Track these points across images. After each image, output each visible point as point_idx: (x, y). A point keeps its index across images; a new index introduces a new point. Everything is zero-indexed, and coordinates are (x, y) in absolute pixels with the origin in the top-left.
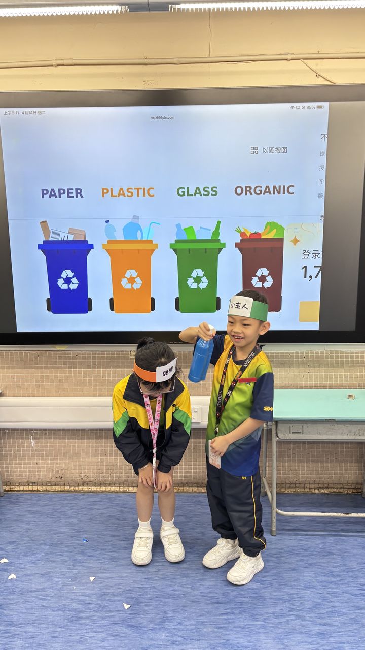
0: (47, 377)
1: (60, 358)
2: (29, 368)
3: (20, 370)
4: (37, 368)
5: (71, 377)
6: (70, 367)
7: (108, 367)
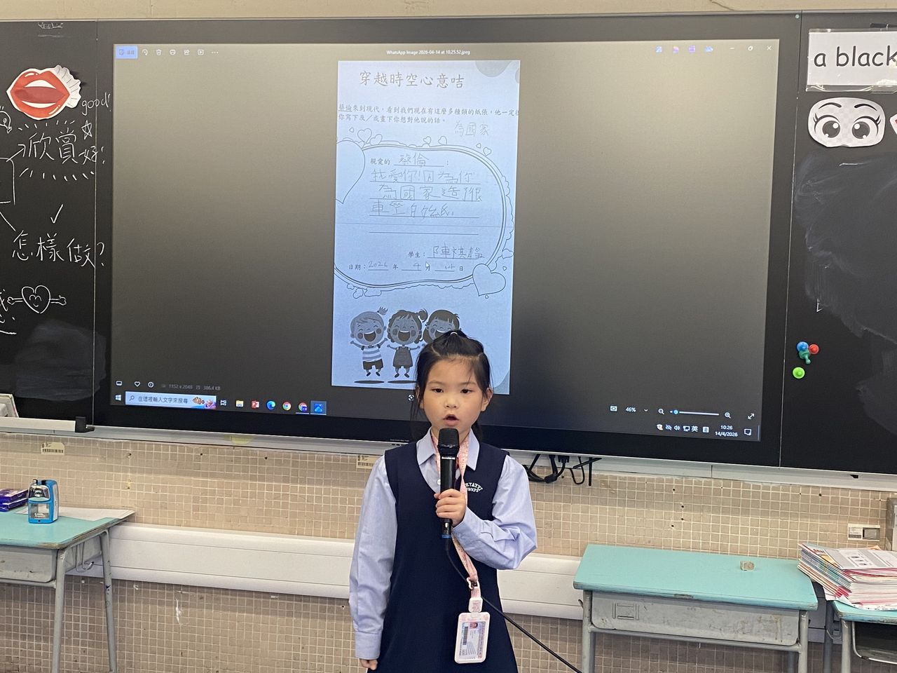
0: (213, 493)
1: (238, 460)
2: (185, 475)
3: (169, 477)
4: (197, 475)
5: (254, 494)
6: (254, 478)
7: (319, 482)
